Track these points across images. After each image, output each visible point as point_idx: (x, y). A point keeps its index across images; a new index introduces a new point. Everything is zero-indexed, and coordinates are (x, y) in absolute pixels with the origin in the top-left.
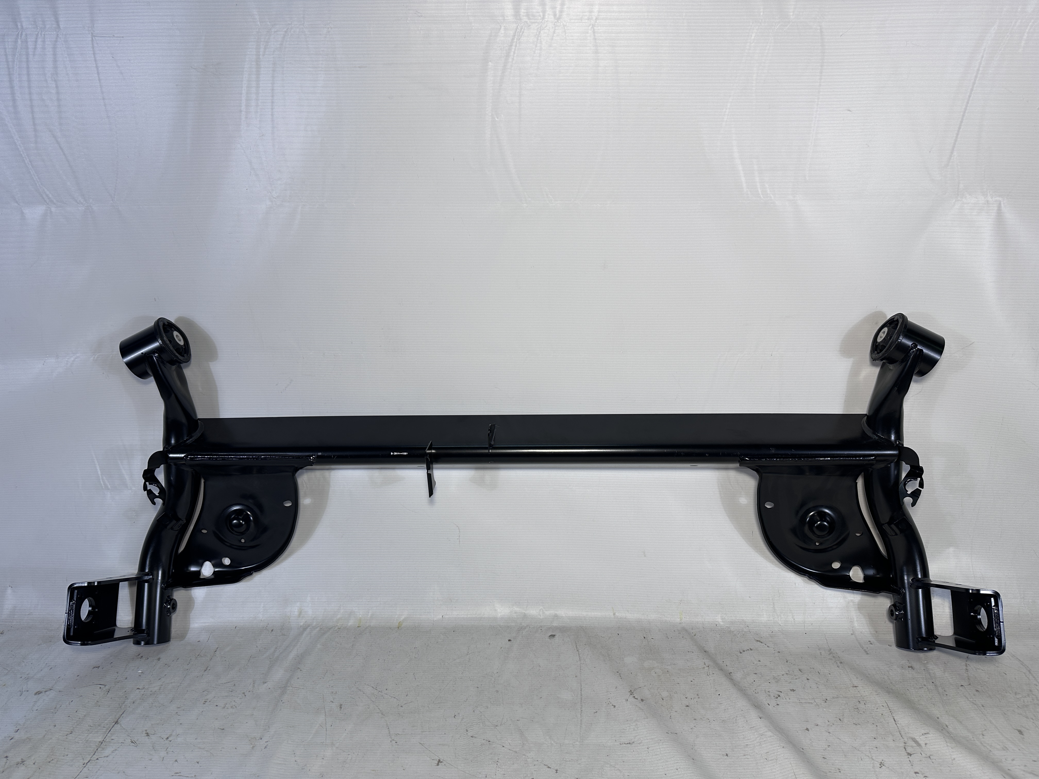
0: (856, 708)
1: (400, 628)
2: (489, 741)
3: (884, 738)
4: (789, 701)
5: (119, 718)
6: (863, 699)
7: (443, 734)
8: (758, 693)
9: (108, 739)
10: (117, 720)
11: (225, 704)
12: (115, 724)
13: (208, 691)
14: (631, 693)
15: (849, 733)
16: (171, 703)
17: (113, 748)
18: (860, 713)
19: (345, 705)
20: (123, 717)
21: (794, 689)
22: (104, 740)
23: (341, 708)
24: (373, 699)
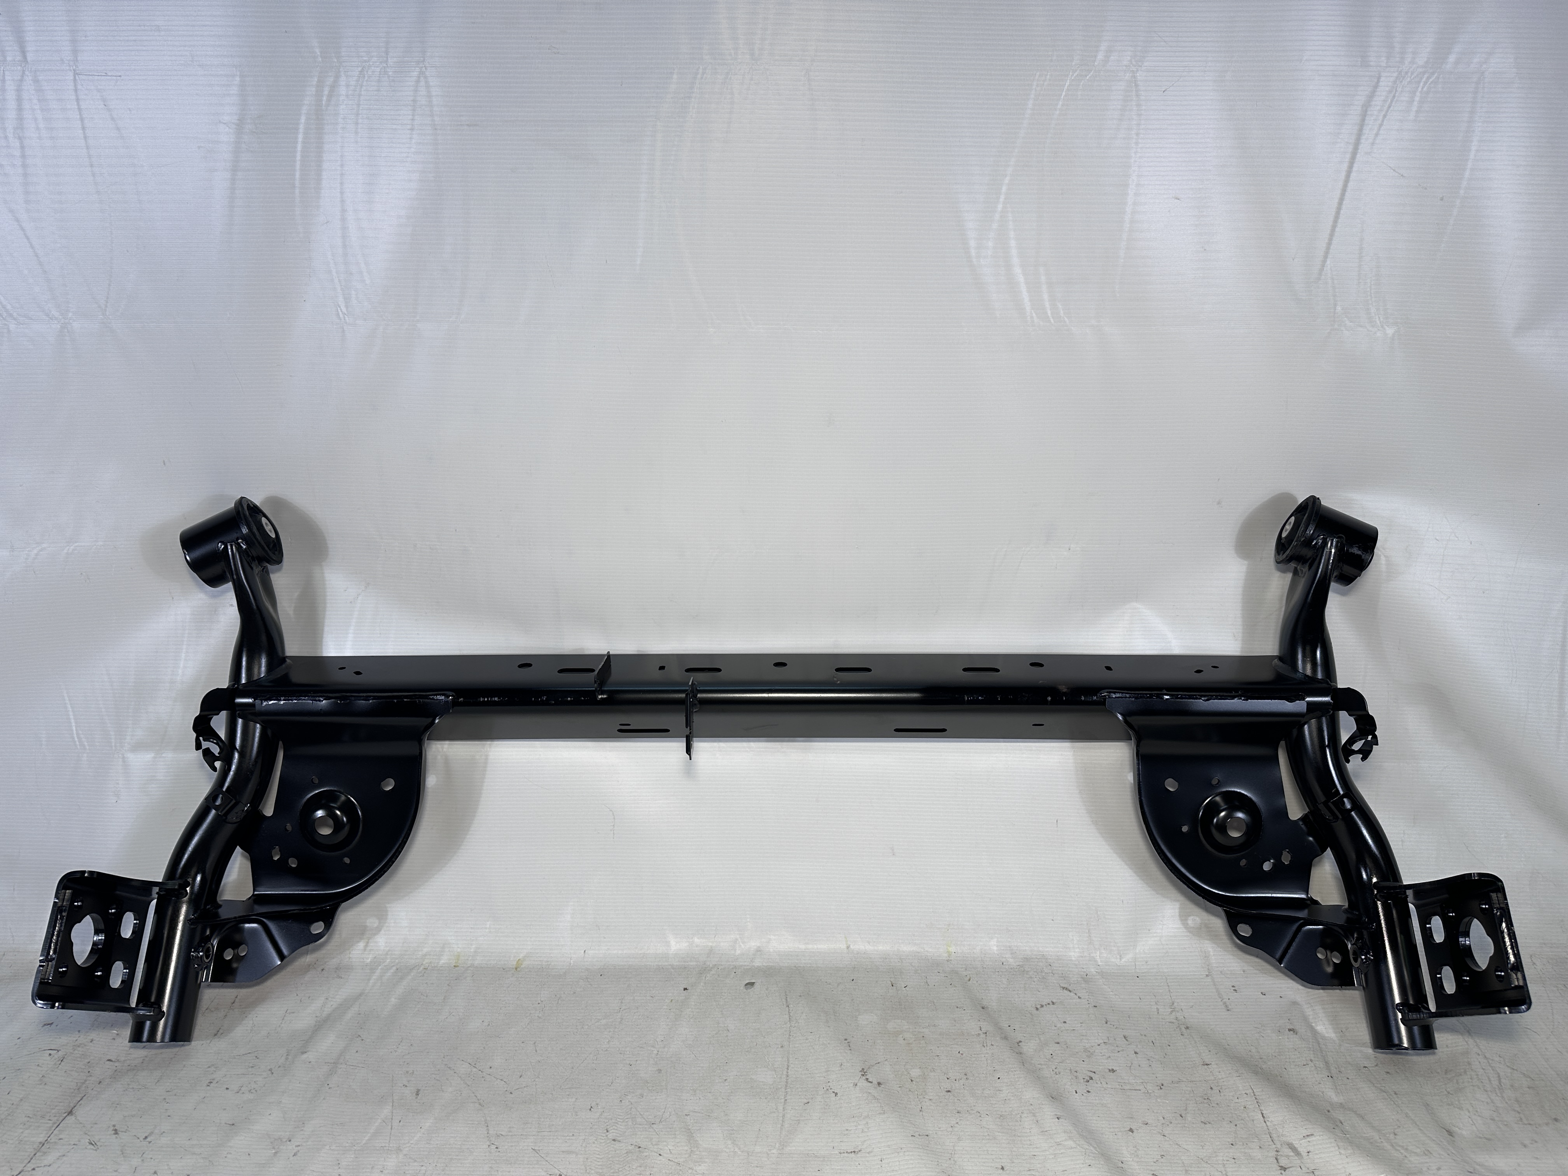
0: (1206, 1098)
1: (518, 969)
2: (640, 1147)
3: (1247, 1144)
4: (1105, 1086)
5: (75, 1107)
6: (1218, 1083)
7: (570, 1136)
8: (1059, 1073)
9: (53, 1139)
10: (71, 1109)
11: (240, 1087)
12: (68, 1115)
13: (216, 1068)
14: (864, 1073)
15: (1194, 1136)
16: (157, 1084)
17: (59, 1152)
18: (1211, 1105)
19: (424, 1090)
20: (80, 1105)
21: (1115, 1069)
22: (47, 1140)
23: (417, 1094)
24: (468, 1082)
